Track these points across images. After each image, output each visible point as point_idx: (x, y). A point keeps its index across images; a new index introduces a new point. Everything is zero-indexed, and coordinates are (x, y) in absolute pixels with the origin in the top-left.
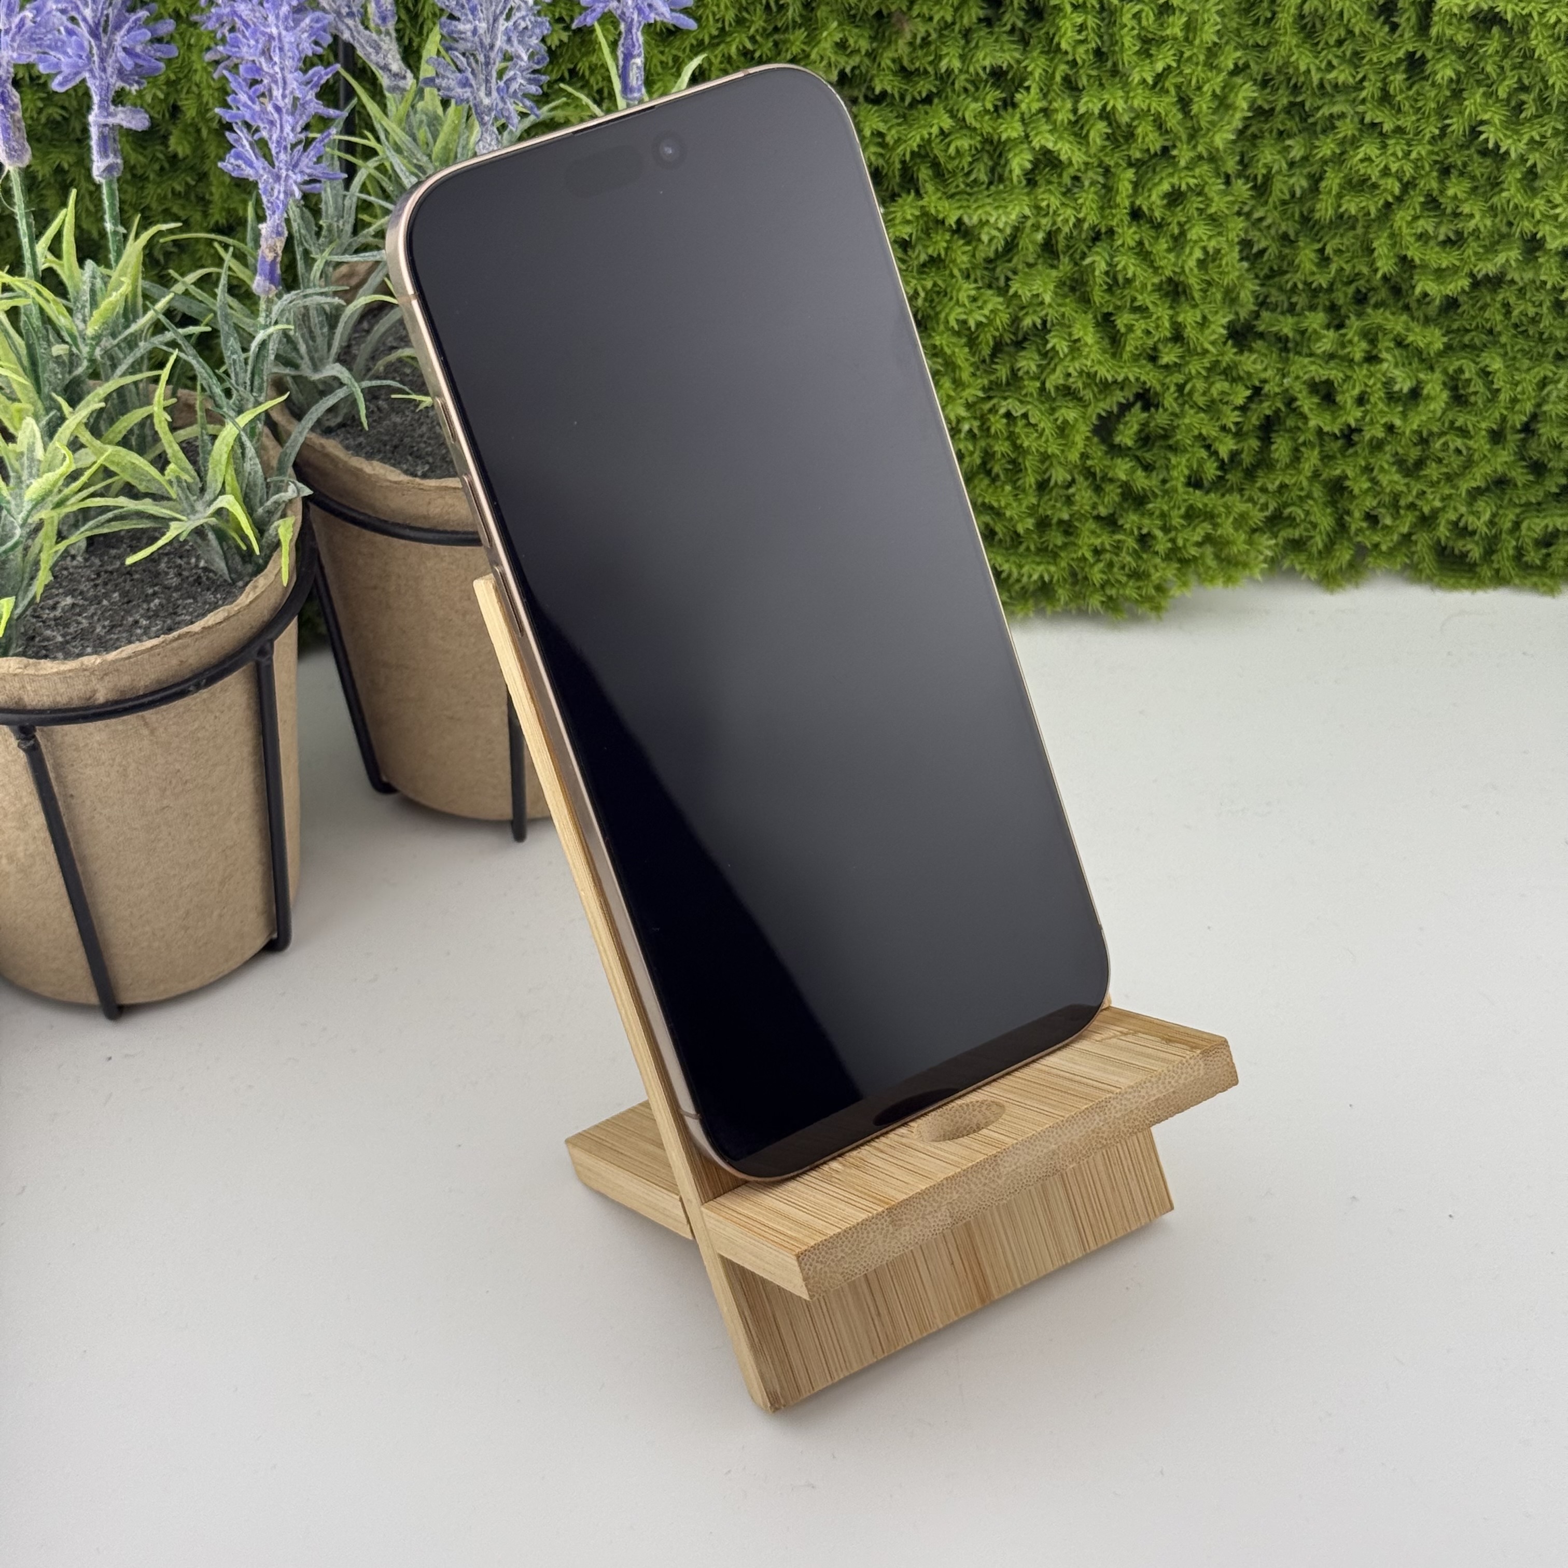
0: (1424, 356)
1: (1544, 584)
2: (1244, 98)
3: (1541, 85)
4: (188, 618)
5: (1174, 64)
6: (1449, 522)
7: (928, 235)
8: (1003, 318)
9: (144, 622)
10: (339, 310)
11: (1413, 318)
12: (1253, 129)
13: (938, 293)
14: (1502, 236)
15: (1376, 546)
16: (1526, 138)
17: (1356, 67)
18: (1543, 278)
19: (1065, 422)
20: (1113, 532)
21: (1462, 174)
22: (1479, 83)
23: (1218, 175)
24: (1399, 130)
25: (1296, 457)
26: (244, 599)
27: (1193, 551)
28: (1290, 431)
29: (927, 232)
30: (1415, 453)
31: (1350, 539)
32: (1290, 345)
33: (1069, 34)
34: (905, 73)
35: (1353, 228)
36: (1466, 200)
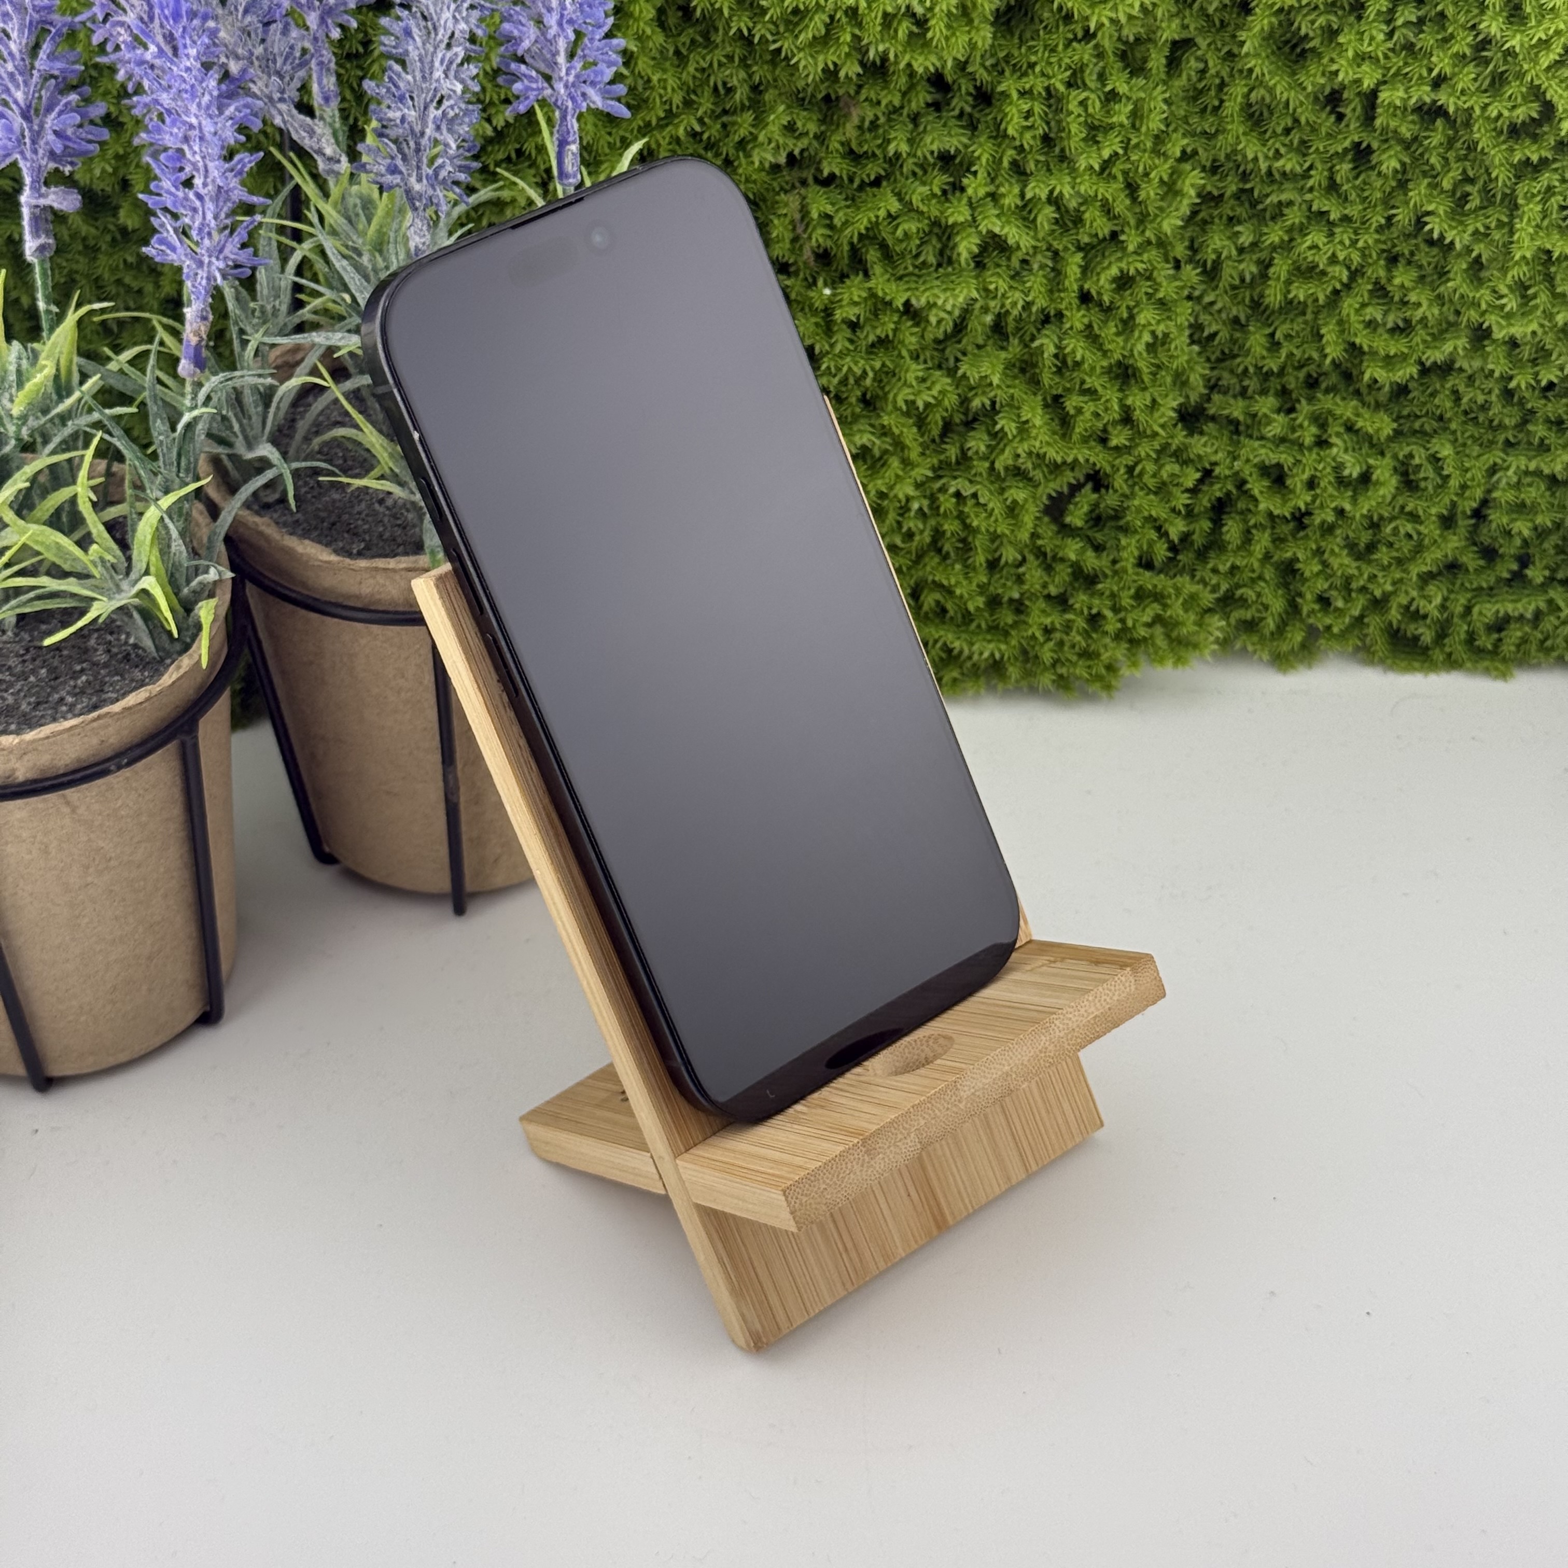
0: (1375, 441)
1: (1496, 669)
2: (1192, 185)
3: (1485, 177)
4: (114, 695)
5: (1121, 152)
6: (1400, 606)
7: (876, 315)
8: (951, 400)
9: (70, 699)
10: (271, 390)
11: (1364, 404)
12: (1202, 215)
13: (887, 373)
14: (1450, 324)
15: (1328, 628)
16: (1470, 229)
17: (1305, 155)
18: (1491, 366)
19: (1015, 502)
20: (1064, 611)
21: (1409, 263)
22: (1425, 174)
23: (1167, 261)
24: (1346, 219)
25: (1247, 538)
26: (168, 678)
27: (1142, 632)
28: (1242, 513)
29: (875, 313)
30: (1365, 538)
31: (1302, 621)
32: (1242, 428)
33: (1015, 120)
34: (853, 156)
35: (1304, 313)
36: (1414, 289)
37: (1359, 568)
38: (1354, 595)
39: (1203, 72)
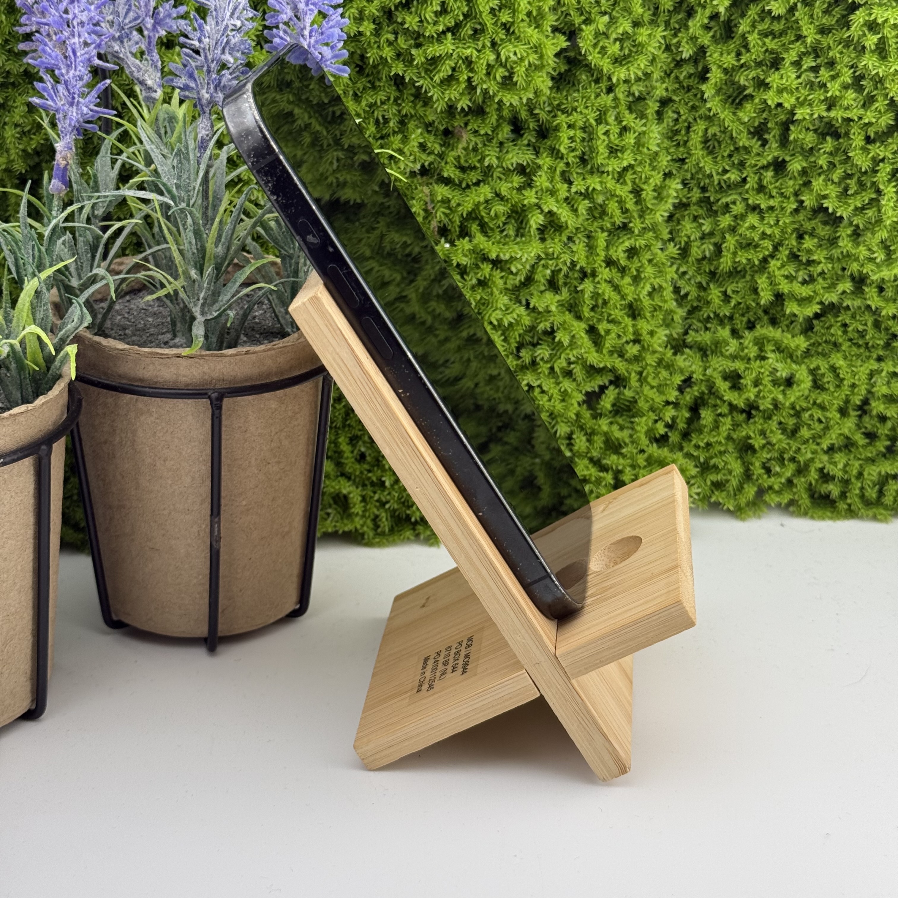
0: (794, 358)
1: (880, 514)
2: (674, 190)
3: (859, 174)
5: (633, 162)
6: (817, 469)
7: (477, 266)
8: (526, 322)
13: (484, 303)
14: (839, 276)
15: (770, 488)
16: (852, 206)
17: (742, 170)
18: (869, 303)
19: (566, 391)
21: (812, 236)
22: (819, 175)
23: (658, 239)
24: (771, 208)
25: (716, 426)
28: (711, 407)
29: (477, 263)
32: (709, 353)
33: (565, 142)
34: (463, 169)
35: (744, 277)
36: (815, 252)
37: (788, 444)
38: (786, 462)
39: (677, 120)
